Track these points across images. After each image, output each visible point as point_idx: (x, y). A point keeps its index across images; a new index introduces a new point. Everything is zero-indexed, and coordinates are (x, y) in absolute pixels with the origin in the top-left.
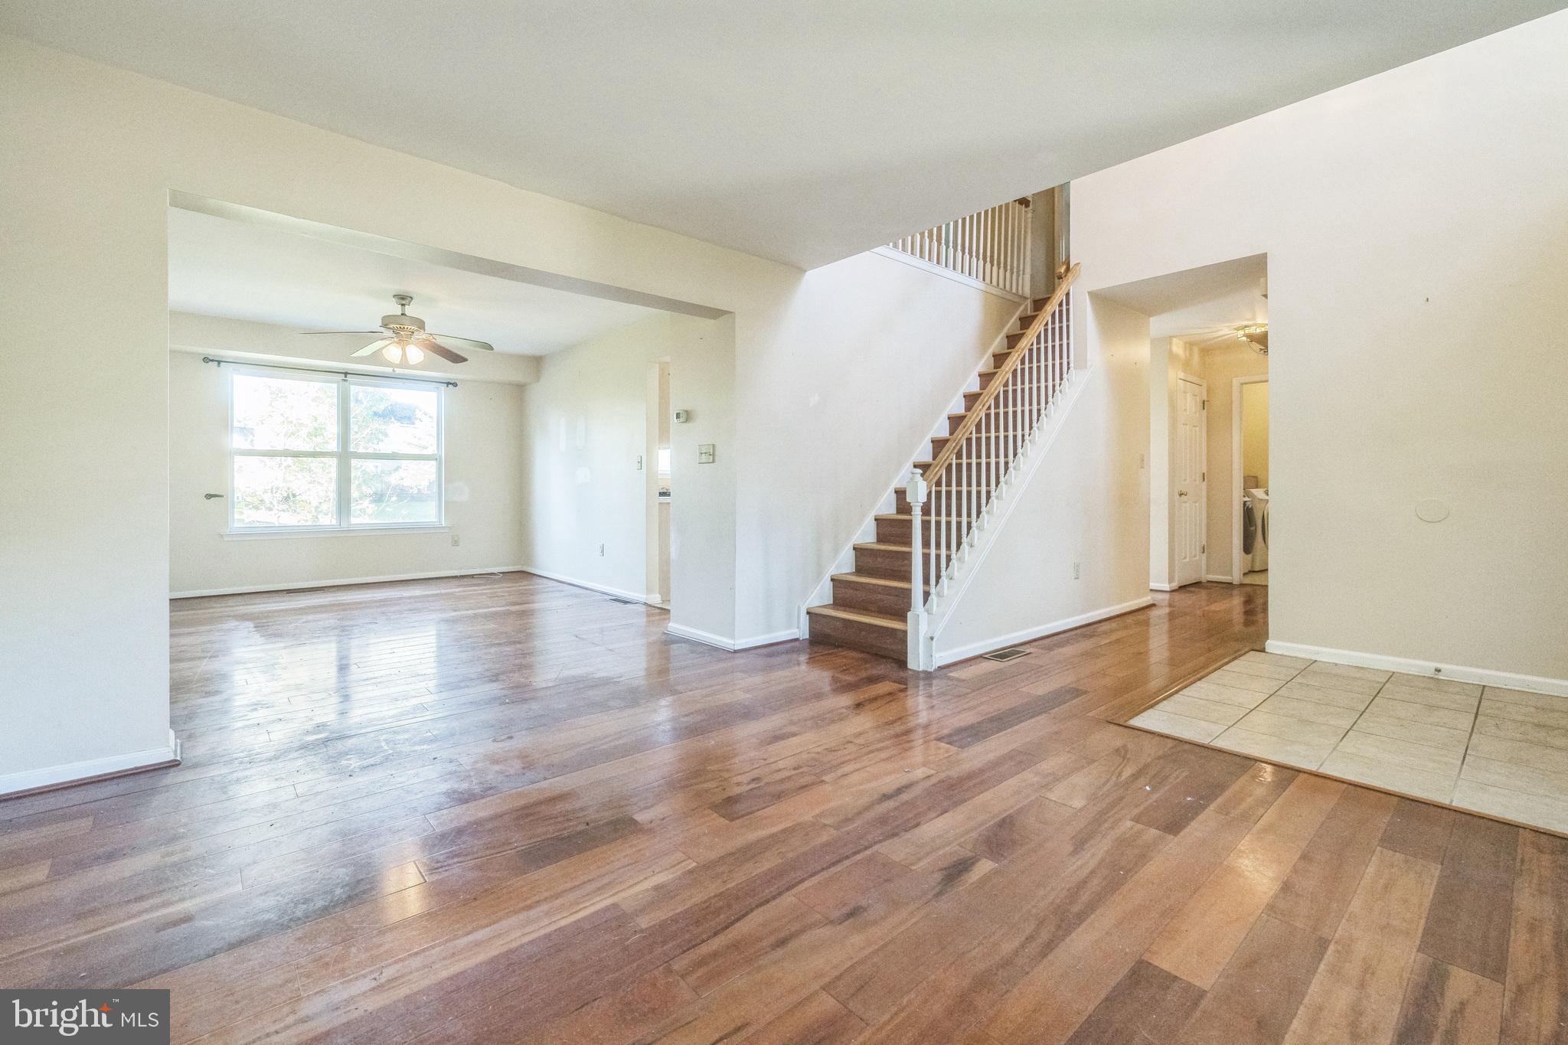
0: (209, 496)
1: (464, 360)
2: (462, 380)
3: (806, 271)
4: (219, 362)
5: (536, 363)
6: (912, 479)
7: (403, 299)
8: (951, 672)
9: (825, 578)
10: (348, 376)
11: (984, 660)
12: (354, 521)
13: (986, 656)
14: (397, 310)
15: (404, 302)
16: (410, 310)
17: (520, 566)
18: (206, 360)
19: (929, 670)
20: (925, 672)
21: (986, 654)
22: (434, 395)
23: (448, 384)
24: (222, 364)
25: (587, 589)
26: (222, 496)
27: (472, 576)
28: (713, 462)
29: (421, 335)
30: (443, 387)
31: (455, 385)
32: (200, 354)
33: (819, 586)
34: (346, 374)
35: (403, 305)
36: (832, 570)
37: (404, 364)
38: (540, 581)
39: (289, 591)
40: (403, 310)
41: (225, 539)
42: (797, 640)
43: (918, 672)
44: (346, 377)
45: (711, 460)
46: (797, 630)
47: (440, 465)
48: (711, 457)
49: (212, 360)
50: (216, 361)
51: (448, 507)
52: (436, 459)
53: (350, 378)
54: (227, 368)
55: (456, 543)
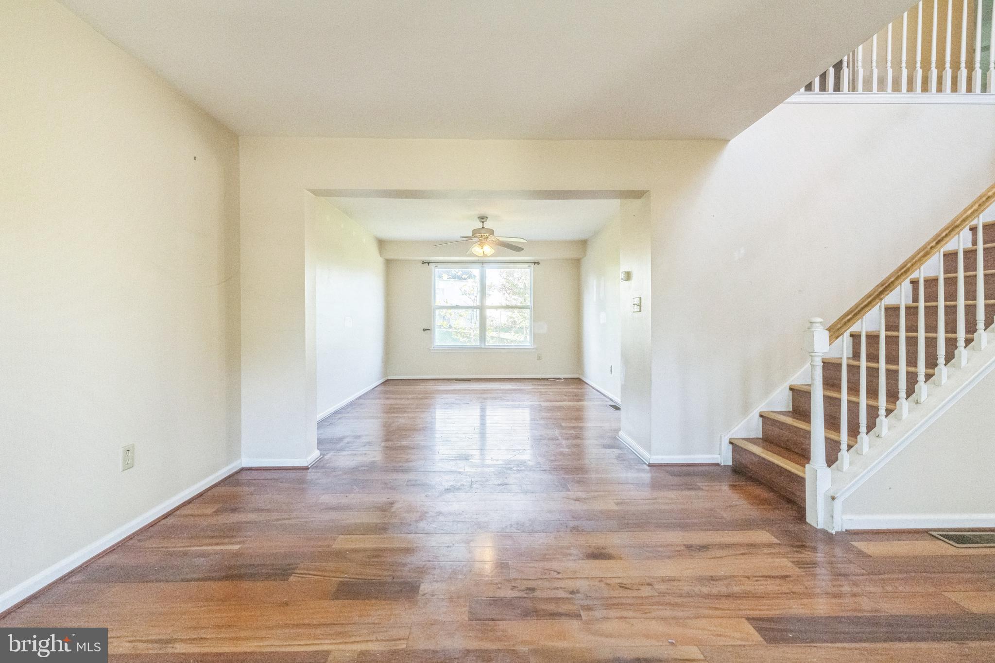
0: (425, 330)
1: (523, 249)
2: (542, 260)
3: (726, 141)
4: (428, 263)
5: (583, 244)
6: (809, 328)
7: (482, 218)
8: (855, 541)
9: (755, 411)
11: (928, 537)
12: (487, 343)
13: (934, 533)
14: (479, 225)
15: (483, 220)
16: (488, 225)
17: (577, 375)
18: (423, 263)
19: (830, 531)
20: (825, 532)
21: (935, 530)
22: (528, 270)
23: (535, 263)
24: (430, 264)
25: (604, 395)
26: (429, 330)
27: (547, 379)
28: (640, 311)
29: (491, 238)
30: (532, 266)
31: (538, 263)
32: (419, 260)
33: (746, 420)
34: (483, 263)
35: (483, 222)
36: (762, 407)
37: (485, 255)
38: (587, 385)
39: (457, 380)
40: (483, 225)
41: (431, 351)
42: (718, 465)
43: (816, 529)
44: (483, 265)
45: (639, 310)
46: (719, 456)
47: (531, 311)
48: (639, 307)
49: (425, 263)
51: (536, 337)
52: (529, 308)
53: (485, 265)
54: (432, 266)
55: (539, 358)
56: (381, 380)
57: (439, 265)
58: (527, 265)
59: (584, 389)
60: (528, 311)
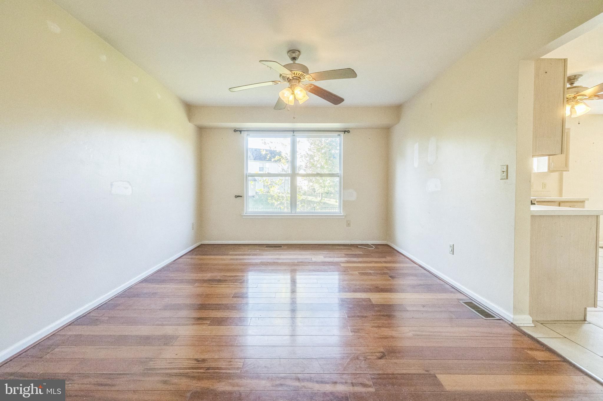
0: (237, 197)
2: (352, 128)
4: (241, 131)
7: (293, 53)
10: (295, 132)
12: (298, 210)
17: (386, 242)
18: (235, 131)
22: (338, 139)
23: (345, 131)
24: (242, 132)
26: (241, 196)
27: (357, 246)
30: (342, 134)
31: (348, 132)
32: (231, 128)
34: (293, 131)
41: (243, 218)
44: (293, 133)
47: (340, 179)
49: (237, 131)
50: (239, 131)
51: (345, 204)
52: (339, 176)
53: (296, 133)
54: (244, 134)
55: (348, 225)
56: (191, 247)
57: (251, 134)
58: (336, 134)
59: (399, 262)
60: (337, 179)
